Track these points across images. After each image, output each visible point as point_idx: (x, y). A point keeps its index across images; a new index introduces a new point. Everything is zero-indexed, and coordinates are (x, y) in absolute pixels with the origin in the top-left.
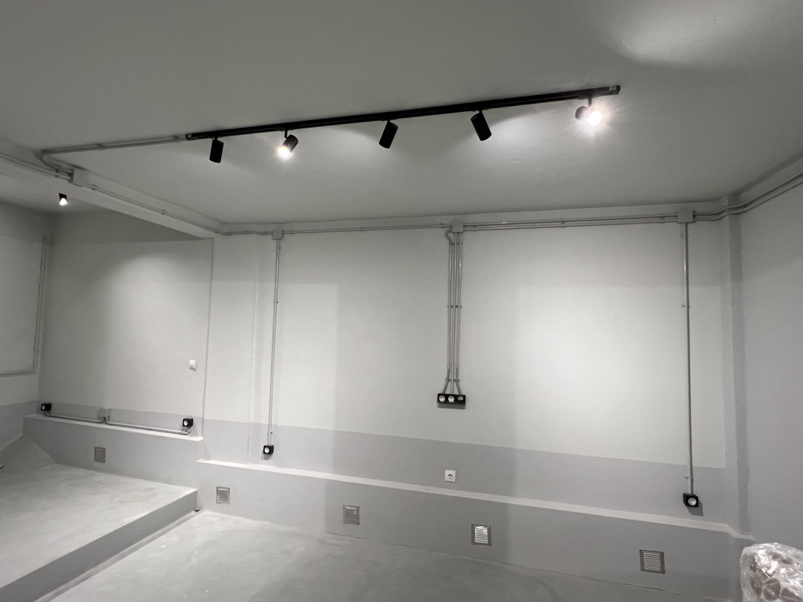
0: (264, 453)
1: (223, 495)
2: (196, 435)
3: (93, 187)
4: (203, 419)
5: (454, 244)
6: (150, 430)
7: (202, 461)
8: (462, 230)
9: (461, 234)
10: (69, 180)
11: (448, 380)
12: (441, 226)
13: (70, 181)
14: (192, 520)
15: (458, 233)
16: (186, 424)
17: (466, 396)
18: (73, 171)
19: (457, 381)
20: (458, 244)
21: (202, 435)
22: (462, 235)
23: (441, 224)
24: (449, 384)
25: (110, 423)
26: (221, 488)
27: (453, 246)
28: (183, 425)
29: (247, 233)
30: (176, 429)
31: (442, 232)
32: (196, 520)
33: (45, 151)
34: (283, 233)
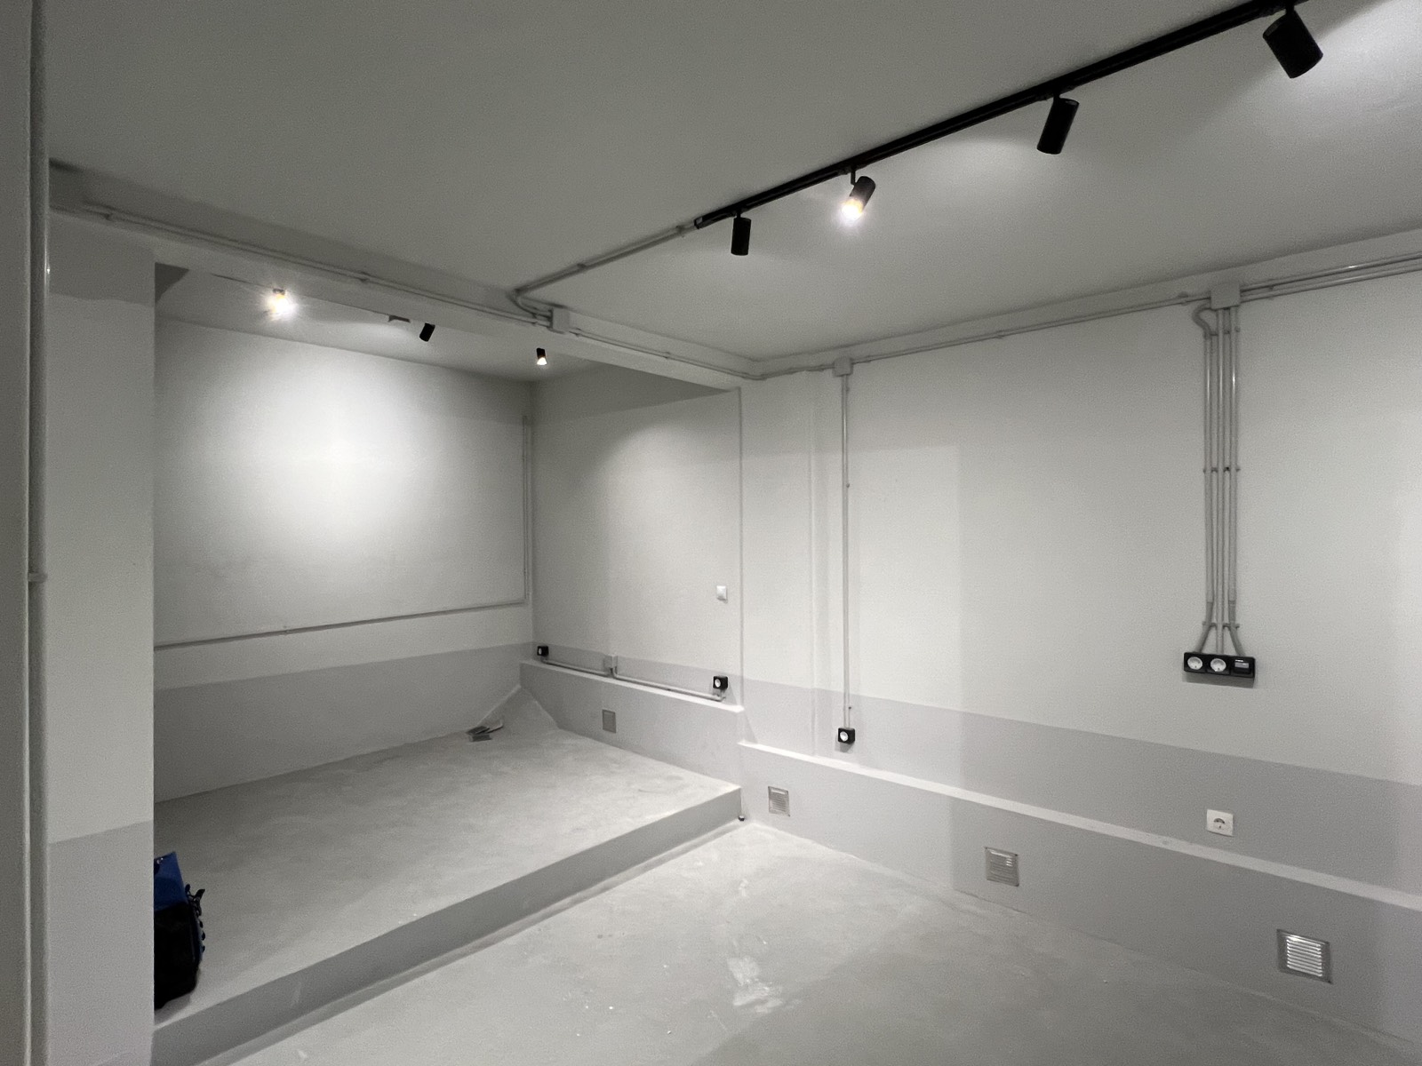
0: (840, 740)
1: (779, 801)
2: (733, 702)
3: (577, 332)
4: (742, 677)
5: (1217, 335)
6: (669, 690)
7: (744, 743)
8: (1237, 302)
9: (1232, 309)
10: (547, 327)
11: (1209, 626)
12: (1183, 300)
13: (550, 327)
14: (735, 832)
15: (1228, 309)
16: (718, 684)
17: (1257, 661)
18: (551, 311)
19: (1233, 628)
20: (1228, 332)
21: (742, 703)
22: (1237, 312)
23: (1184, 295)
24: (1213, 633)
25: (618, 676)
26: (776, 789)
27: (1214, 338)
28: (714, 686)
29: (791, 371)
30: (704, 692)
31: (1185, 312)
32: (741, 833)
33: (520, 291)
34: (853, 363)
